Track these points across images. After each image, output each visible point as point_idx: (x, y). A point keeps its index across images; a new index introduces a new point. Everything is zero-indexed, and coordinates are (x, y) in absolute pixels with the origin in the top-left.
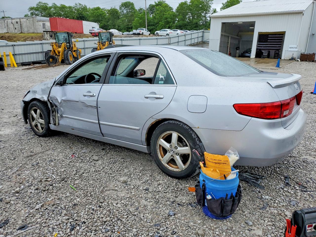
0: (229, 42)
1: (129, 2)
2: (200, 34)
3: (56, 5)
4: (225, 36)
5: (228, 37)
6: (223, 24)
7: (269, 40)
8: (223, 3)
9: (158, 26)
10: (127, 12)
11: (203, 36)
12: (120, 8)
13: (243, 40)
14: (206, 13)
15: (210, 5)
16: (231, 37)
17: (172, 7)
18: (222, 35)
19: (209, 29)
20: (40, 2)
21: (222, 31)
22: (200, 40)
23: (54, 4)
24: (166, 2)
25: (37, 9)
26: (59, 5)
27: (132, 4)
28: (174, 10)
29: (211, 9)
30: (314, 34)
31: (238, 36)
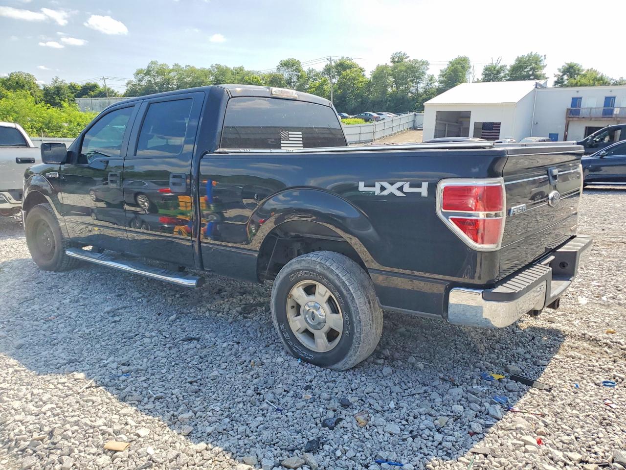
0: (446, 130)
1: (292, 60)
2: (411, 118)
3: (180, 66)
4: (440, 123)
5: (446, 124)
6: (438, 112)
7: (495, 127)
8: (441, 71)
9: (343, 101)
10: (290, 75)
11: (414, 121)
12: (278, 69)
13: (464, 127)
14: (418, 83)
15: (424, 71)
16: (448, 125)
17: (362, 67)
18: (436, 123)
19: (422, 112)
20: (152, 63)
21: (436, 120)
22: (411, 125)
23: (176, 65)
24: (353, 61)
25: (148, 73)
26: (183, 66)
27: (298, 63)
28: (368, 76)
29: (426, 77)
30: (537, 123)
31: (457, 123)
